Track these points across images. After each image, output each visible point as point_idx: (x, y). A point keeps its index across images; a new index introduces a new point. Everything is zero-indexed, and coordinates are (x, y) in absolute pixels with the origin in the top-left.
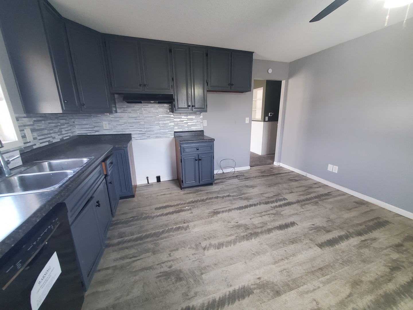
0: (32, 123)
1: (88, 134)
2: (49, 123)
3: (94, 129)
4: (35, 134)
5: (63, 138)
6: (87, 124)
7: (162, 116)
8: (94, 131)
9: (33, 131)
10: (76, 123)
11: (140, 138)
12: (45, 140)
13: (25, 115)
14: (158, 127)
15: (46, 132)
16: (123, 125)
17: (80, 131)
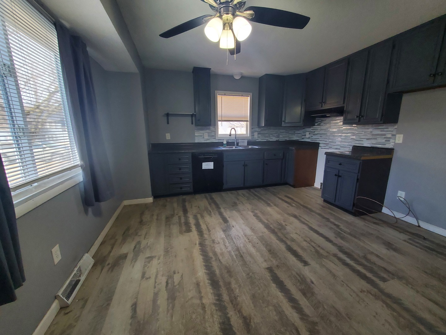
0: (260, 130)
1: (299, 140)
2: (271, 131)
3: (302, 137)
4: (260, 135)
5: (279, 140)
6: (299, 134)
7: (345, 128)
8: (301, 139)
9: (259, 134)
10: (296, 132)
11: (324, 148)
12: (265, 139)
13: (257, 127)
14: (340, 139)
15: (267, 135)
16: (316, 136)
17: (296, 138)
